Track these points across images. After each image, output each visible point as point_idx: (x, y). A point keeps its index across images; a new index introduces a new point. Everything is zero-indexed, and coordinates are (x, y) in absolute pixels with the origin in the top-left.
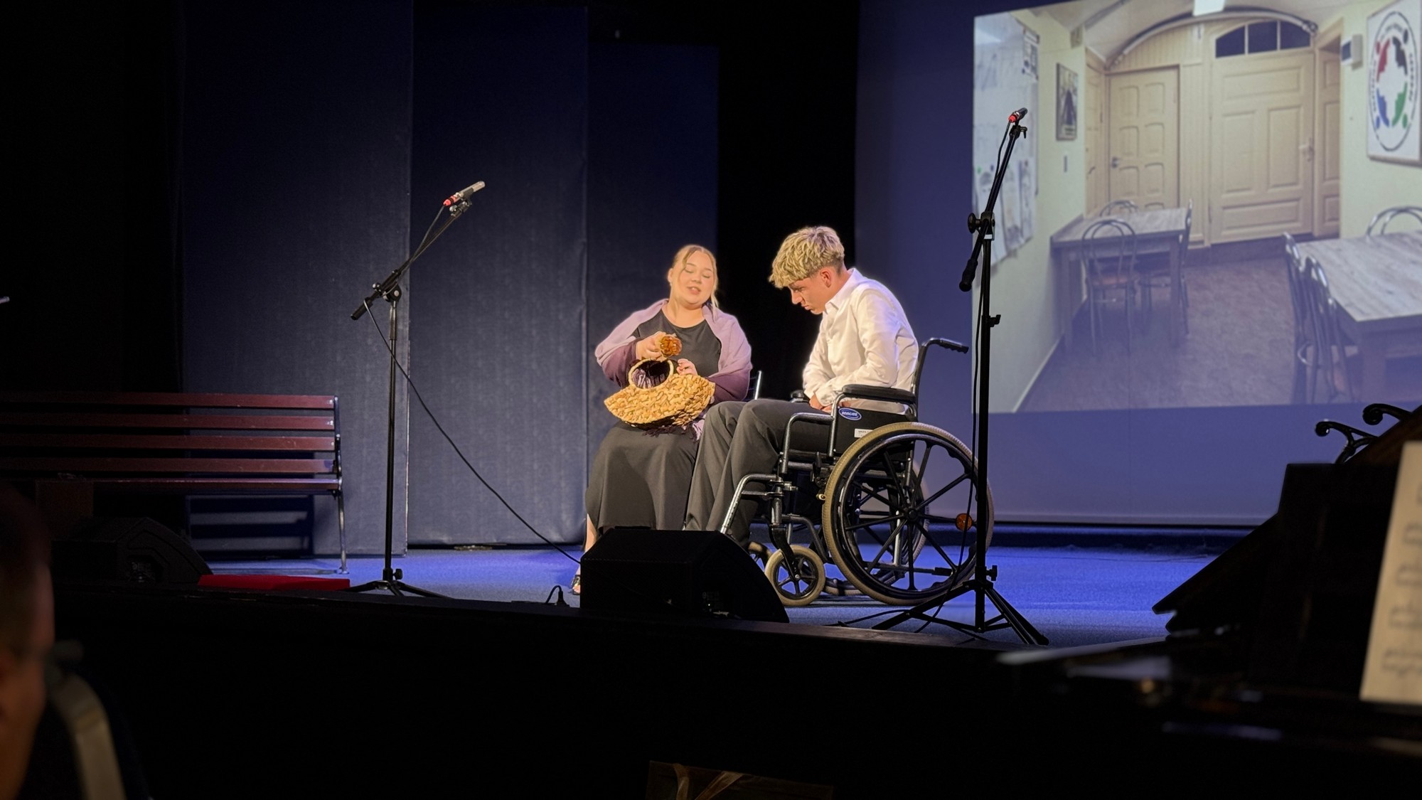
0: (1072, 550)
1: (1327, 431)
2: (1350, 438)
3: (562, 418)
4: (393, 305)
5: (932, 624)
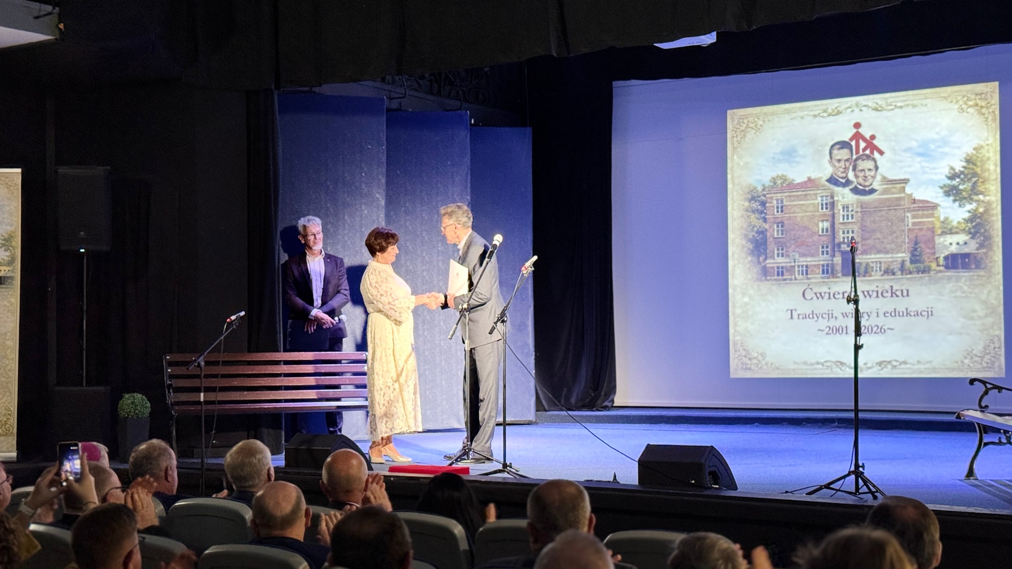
0: (757, 426)
1: (974, 383)
2: (986, 387)
3: (459, 354)
4: (504, 325)
5: (839, 492)
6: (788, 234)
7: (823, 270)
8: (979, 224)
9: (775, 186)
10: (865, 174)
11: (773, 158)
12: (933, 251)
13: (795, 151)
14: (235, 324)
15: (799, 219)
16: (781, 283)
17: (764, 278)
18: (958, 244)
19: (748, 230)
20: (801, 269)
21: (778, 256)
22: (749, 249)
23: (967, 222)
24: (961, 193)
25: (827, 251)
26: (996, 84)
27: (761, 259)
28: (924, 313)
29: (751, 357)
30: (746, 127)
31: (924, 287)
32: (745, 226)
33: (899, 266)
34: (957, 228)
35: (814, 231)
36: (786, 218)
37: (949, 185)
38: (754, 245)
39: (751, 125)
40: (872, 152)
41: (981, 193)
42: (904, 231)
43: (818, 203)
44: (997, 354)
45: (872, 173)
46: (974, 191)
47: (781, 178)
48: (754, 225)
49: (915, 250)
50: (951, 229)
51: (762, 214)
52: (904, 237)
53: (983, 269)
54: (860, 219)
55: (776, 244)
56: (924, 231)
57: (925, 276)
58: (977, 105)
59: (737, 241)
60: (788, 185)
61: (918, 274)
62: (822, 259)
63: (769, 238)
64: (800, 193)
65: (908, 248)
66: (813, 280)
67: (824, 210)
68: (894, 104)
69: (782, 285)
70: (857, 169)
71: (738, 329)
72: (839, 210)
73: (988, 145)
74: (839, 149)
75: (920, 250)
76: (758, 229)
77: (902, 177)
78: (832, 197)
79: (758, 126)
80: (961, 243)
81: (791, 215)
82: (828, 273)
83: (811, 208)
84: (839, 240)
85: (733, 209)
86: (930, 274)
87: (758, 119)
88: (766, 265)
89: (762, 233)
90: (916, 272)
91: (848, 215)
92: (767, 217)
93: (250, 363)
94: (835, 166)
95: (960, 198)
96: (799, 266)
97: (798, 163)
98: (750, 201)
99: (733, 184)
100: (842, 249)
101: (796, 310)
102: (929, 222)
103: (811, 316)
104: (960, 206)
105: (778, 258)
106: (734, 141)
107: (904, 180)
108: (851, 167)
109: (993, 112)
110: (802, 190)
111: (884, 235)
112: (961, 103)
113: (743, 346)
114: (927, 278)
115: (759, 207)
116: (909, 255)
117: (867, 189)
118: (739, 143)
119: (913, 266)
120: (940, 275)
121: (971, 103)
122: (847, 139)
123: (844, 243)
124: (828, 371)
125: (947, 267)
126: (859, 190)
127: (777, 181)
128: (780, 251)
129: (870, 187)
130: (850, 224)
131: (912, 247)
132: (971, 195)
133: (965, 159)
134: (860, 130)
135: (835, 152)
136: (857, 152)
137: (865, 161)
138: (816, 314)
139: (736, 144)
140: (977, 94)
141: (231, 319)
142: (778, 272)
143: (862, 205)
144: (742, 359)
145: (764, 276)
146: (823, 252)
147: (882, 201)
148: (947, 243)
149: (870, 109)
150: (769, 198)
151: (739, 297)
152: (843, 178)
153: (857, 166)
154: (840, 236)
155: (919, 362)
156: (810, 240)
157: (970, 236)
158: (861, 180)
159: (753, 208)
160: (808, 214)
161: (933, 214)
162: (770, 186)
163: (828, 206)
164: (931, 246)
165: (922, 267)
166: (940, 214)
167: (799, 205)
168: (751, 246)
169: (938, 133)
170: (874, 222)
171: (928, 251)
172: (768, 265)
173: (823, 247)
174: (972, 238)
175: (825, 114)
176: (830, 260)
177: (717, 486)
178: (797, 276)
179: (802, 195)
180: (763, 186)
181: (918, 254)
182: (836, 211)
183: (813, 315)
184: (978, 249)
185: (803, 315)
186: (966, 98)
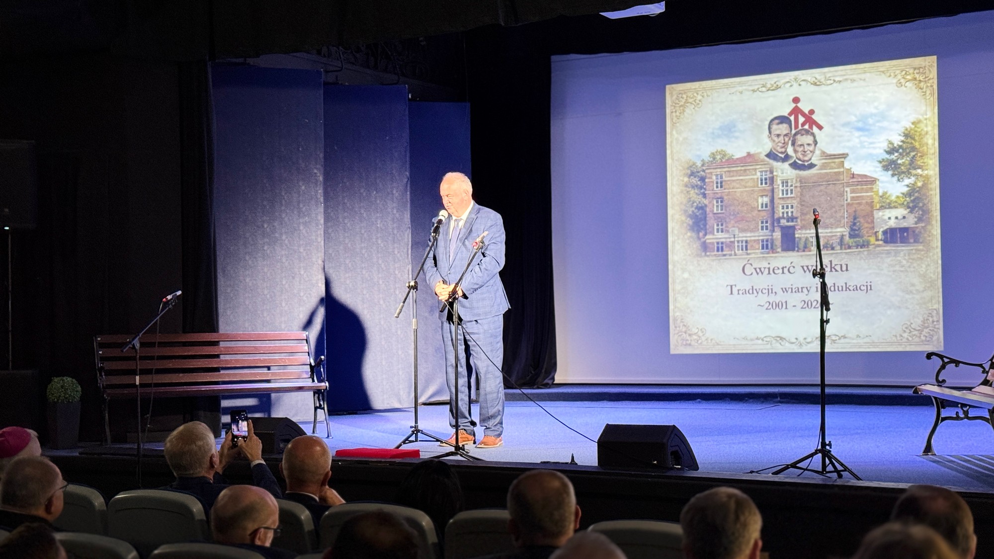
0: (699, 402)
2: (943, 361)
3: (399, 333)
5: (806, 471)
6: (728, 210)
7: (763, 246)
8: (917, 198)
9: (714, 162)
10: (804, 148)
11: (713, 133)
12: (872, 225)
13: (735, 126)
14: (172, 304)
15: (738, 195)
16: (721, 259)
17: (703, 254)
18: (897, 218)
19: (688, 205)
20: (740, 244)
21: (718, 231)
22: (689, 225)
23: (905, 196)
24: (899, 168)
25: (767, 226)
26: (935, 57)
27: (701, 234)
28: (862, 288)
29: (691, 333)
30: (685, 102)
31: (863, 261)
32: (685, 201)
33: (838, 241)
34: (896, 202)
35: (753, 206)
36: (726, 193)
37: (888, 159)
38: (693, 220)
39: (691, 100)
40: (811, 127)
41: (920, 167)
42: (843, 205)
43: (758, 179)
44: (935, 328)
45: (811, 148)
46: (913, 165)
47: (720, 154)
48: (694, 200)
49: (854, 224)
50: (890, 204)
51: (701, 189)
52: (842, 211)
53: (921, 243)
54: (799, 194)
55: (715, 219)
56: (862, 206)
57: (864, 251)
58: (915, 79)
59: (677, 216)
60: (728, 160)
61: (857, 248)
62: (761, 234)
63: (709, 214)
64: (739, 168)
65: (847, 222)
66: (753, 256)
67: (764, 185)
68: (832, 78)
69: (722, 261)
70: (796, 144)
71: (678, 305)
72: (779, 185)
73: (926, 119)
74: (778, 124)
75: (859, 225)
76: (697, 205)
77: (841, 152)
78: (772, 172)
79: (697, 101)
80: (900, 217)
81: (731, 190)
82: (767, 248)
83: (750, 184)
84: (779, 214)
85: (672, 184)
86: (869, 249)
87: (697, 94)
88: (705, 241)
89: (702, 208)
90: (855, 246)
91: (787, 191)
92: (706, 192)
93: (185, 344)
94: (774, 141)
95: (899, 172)
96: (738, 242)
97: (737, 138)
98: (690, 176)
99: (673, 159)
100: (782, 224)
101: (735, 285)
102: (868, 196)
103: (751, 292)
104: (899, 180)
105: (718, 234)
106: (673, 116)
107: (843, 154)
108: (790, 142)
109: (932, 86)
110: (742, 165)
111: (823, 209)
112: (899, 77)
113: (683, 322)
114: (866, 253)
115: (699, 183)
116: (848, 230)
117: (806, 164)
118: (678, 119)
119: (852, 240)
120: (878, 249)
121: (909, 77)
122: (786, 114)
123: (783, 218)
124: (769, 346)
125: (886, 241)
126: (798, 165)
127: (717, 156)
128: (720, 227)
129: (810, 162)
130: (790, 199)
131: (851, 222)
132: (910, 169)
133: (904, 133)
134: (799, 105)
135: (774, 127)
136: (796, 127)
137: (804, 136)
138: (756, 290)
139: (675, 119)
140: (915, 69)
141: (167, 299)
142: (718, 248)
143: (801, 180)
144: (682, 334)
145: (703, 251)
146: (762, 228)
147: (820, 176)
148: (886, 217)
149: (809, 84)
150: (709, 173)
151: (679, 273)
152: (782, 153)
153: (796, 141)
154: (779, 212)
155: (858, 336)
156: (750, 215)
157: (908, 210)
158: (800, 155)
159: (692, 184)
160: (747, 189)
161: (872, 188)
162: (709, 161)
163: (768, 181)
164: (870, 221)
165: (861, 241)
166: (878, 189)
167: (737, 180)
168: (691, 223)
169: (876, 108)
170: (813, 197)
171: (866, 225)
172: (708, 241)
173: (762, 223)
174: (911, 212)
175: (764, 89)
176: (770, 236)
177: (679, 467)
178: (737, 252)
179: (741, 170)
180: (702, 161)
181: (857, 229)
182: (775, 187)
183: (753, 290)
184: (916, 223)
185: (742, 290)
186: (904, 72)
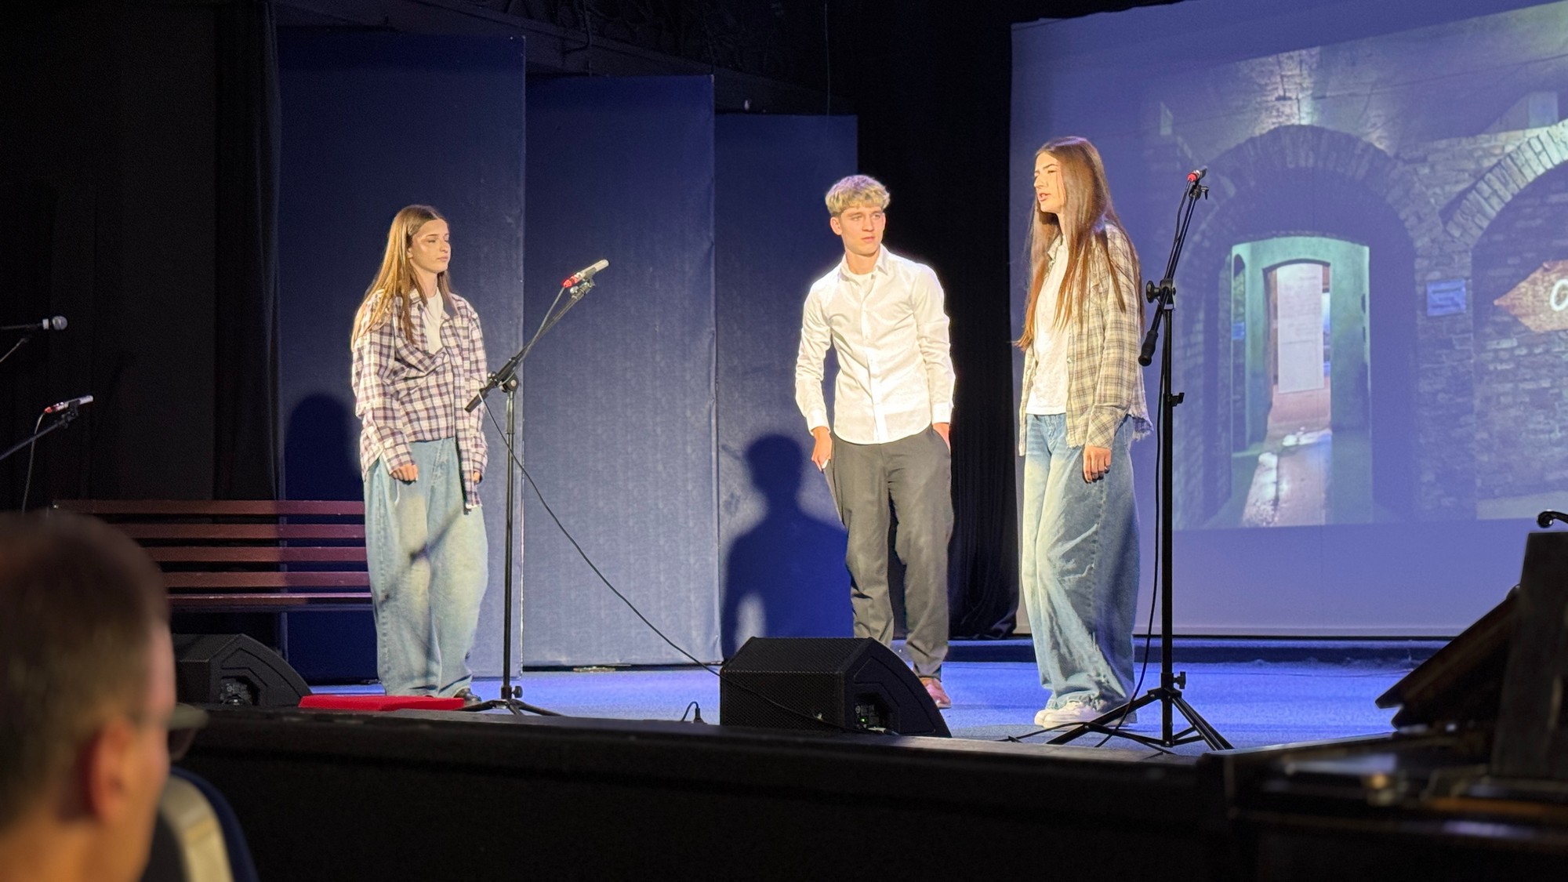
0: (1260, 664)
1: (1551, 522)
3: (691, 524)
5: (1114, 737)
93: (216, 519)
